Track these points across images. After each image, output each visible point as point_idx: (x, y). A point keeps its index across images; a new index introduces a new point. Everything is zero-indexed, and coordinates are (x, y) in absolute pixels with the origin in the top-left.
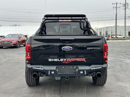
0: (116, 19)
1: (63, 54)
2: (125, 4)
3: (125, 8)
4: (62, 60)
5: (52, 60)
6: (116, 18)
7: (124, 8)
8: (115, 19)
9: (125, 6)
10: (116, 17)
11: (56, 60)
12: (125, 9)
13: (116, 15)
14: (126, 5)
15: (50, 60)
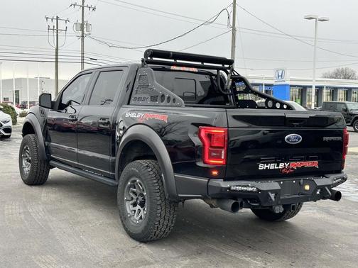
0: (57, 62)
1: (285, 152)
2: (82, 25)
3: (83, 33)
4: (282, 165)
5: (266, 166)
6: (57, 59)
7: (80, 33)
8: (54, 60)
9: (82, 29)
10: (57, 55)
11: (272, 166)
12: (83, 36)
13: (57, 50)
14: (85, 26)
15: (262, 167)
